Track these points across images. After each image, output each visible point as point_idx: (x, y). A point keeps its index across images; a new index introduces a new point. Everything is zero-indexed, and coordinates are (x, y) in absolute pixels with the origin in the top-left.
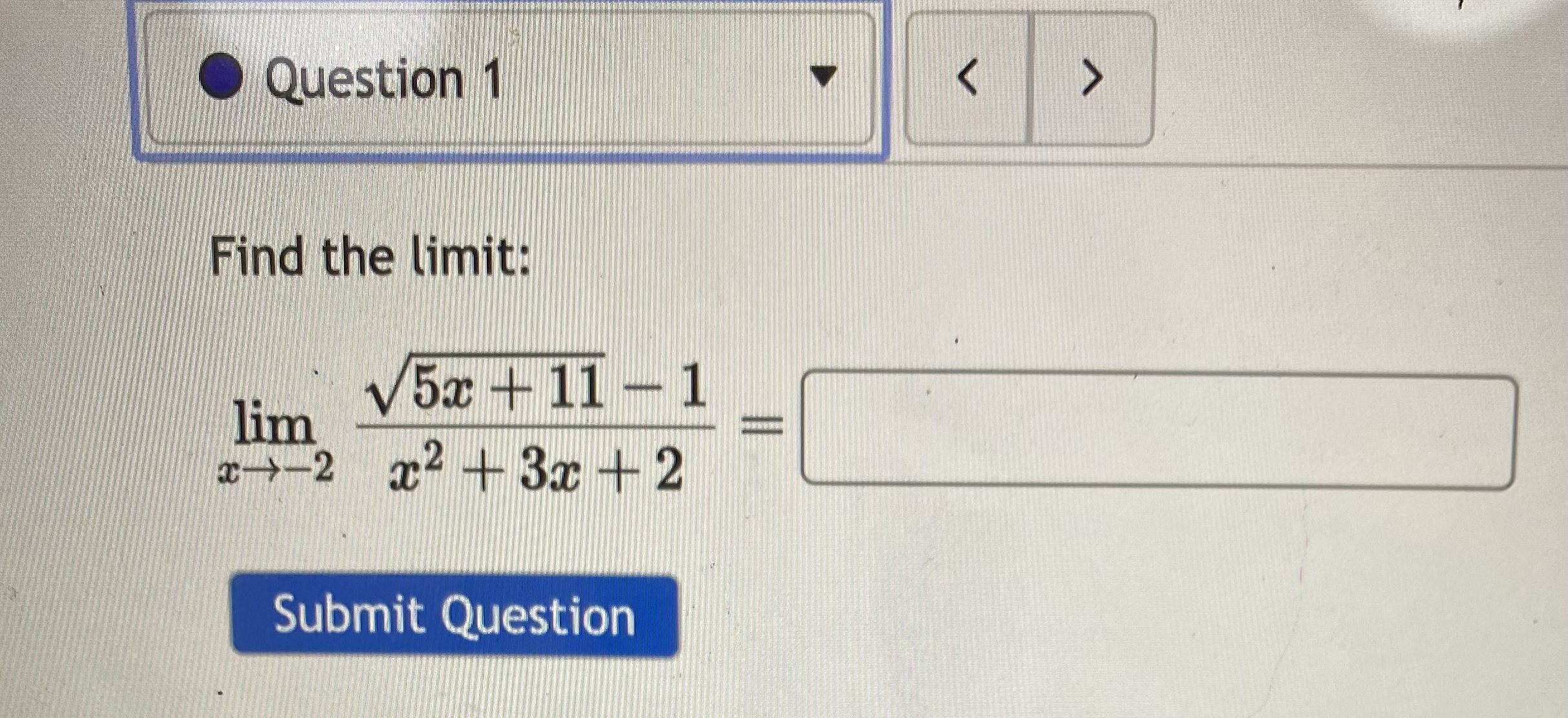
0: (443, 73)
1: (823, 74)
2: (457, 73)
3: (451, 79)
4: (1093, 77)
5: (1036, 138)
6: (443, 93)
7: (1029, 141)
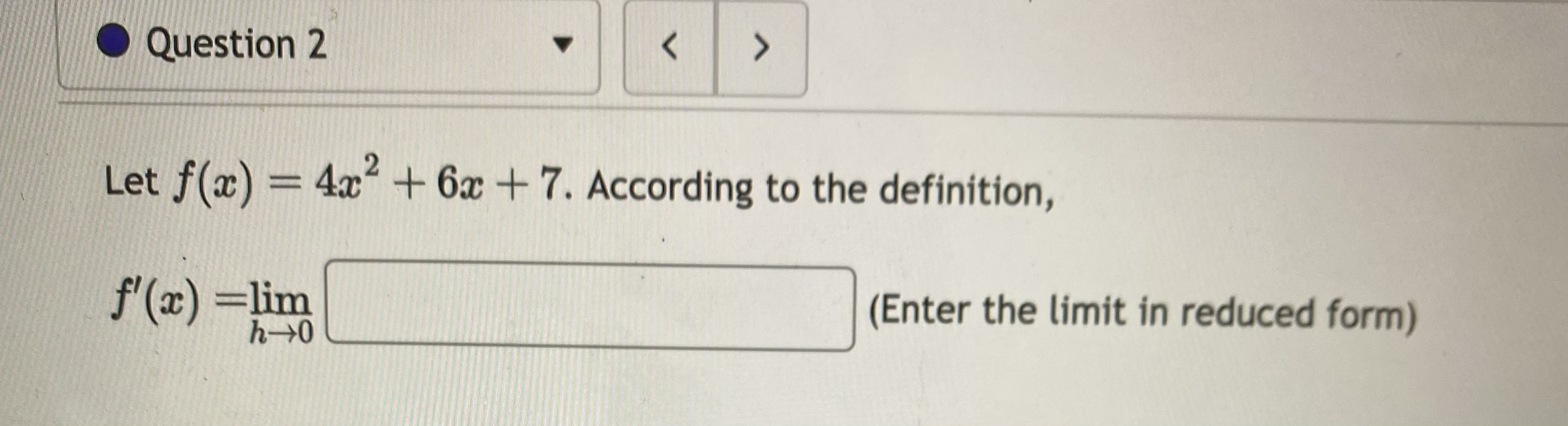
0: (280, 40)
1: (563, 43)
2: (290, 40)
3: (286, 45)
4: (760, 47)
5: (721, 90)
6: (280, 55)
7: (715, 92)
